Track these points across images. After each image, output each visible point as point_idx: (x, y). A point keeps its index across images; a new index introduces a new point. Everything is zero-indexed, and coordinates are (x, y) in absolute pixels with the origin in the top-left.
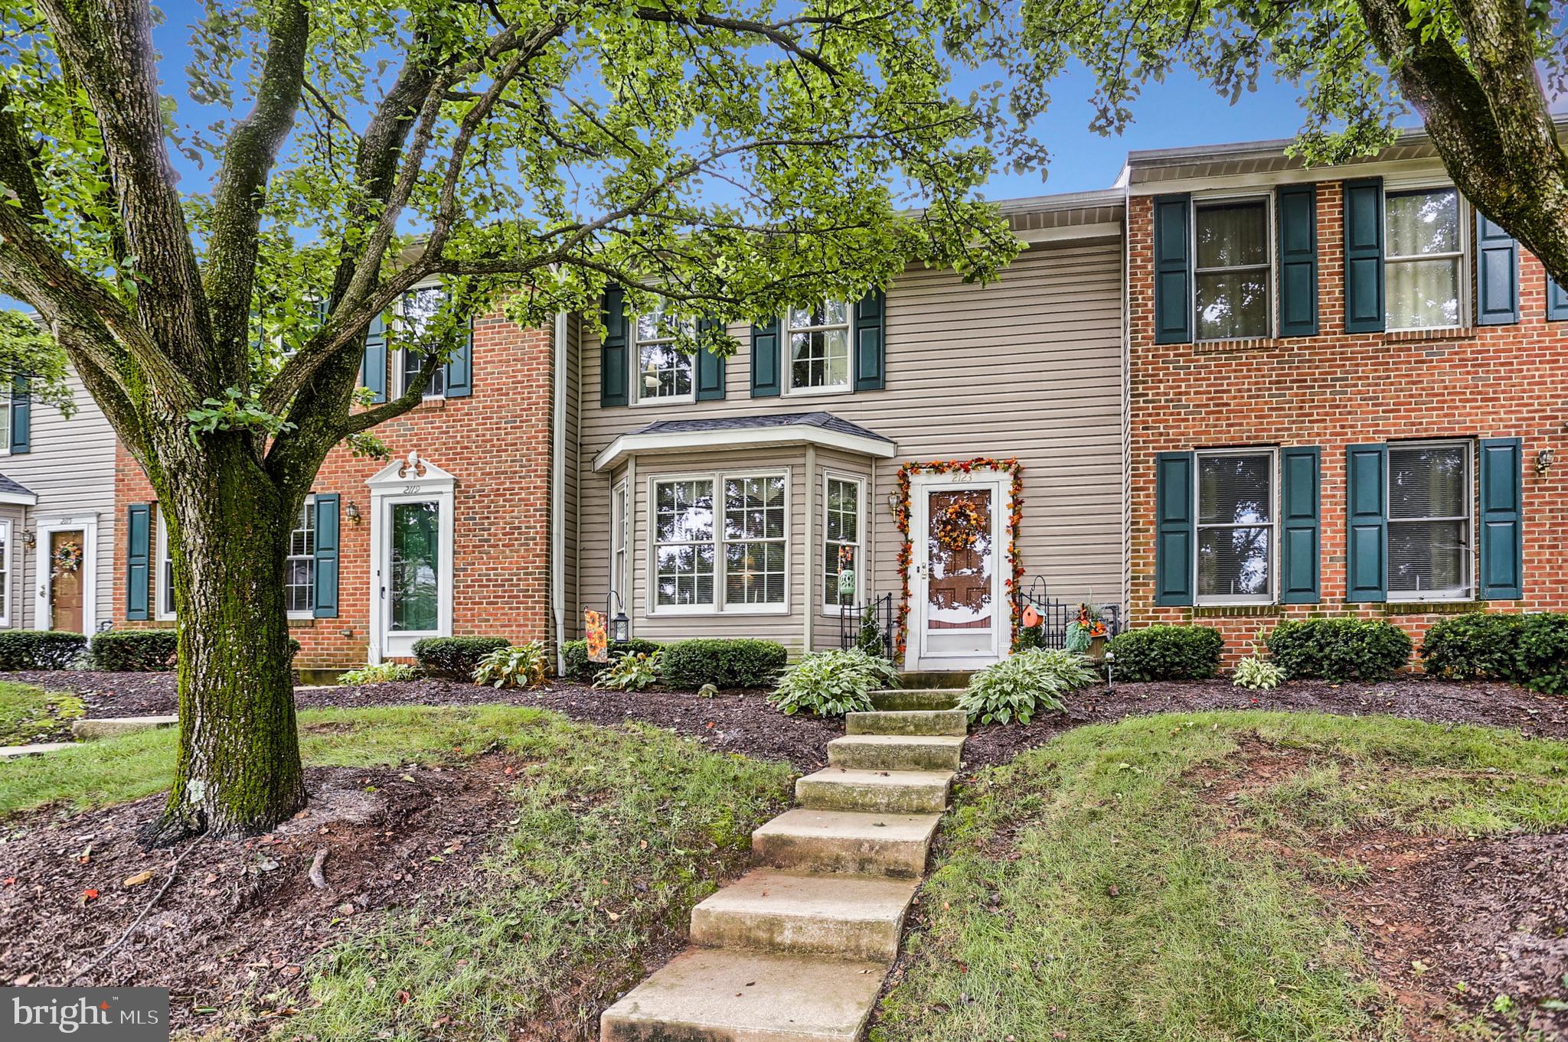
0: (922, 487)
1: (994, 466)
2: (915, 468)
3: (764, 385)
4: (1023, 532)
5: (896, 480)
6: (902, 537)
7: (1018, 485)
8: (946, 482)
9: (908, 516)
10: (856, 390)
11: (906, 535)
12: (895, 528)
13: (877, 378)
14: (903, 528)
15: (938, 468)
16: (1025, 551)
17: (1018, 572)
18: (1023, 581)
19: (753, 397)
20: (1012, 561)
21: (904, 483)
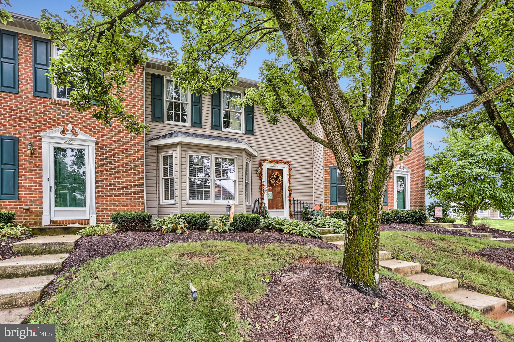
0: (266, 166)
1: (285, 163)
2: (265, 161)
3: (215, 126)
4: (291, 182)
5: (257, 163)
6: (260, 181)
7: (290, 169)
8: (272, 166)
9: (262, 175)
10: (246, 134)
11: (261, 181)
12: (258, 178)
13: (252, 131)
14: (261, 179)
15: (271, 162)
16: (293, 188)
17: (290, 194)
18: (292, 196)
19: (212, 129)
20: (289, 191)
21: (261, 165)
